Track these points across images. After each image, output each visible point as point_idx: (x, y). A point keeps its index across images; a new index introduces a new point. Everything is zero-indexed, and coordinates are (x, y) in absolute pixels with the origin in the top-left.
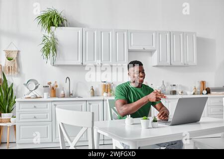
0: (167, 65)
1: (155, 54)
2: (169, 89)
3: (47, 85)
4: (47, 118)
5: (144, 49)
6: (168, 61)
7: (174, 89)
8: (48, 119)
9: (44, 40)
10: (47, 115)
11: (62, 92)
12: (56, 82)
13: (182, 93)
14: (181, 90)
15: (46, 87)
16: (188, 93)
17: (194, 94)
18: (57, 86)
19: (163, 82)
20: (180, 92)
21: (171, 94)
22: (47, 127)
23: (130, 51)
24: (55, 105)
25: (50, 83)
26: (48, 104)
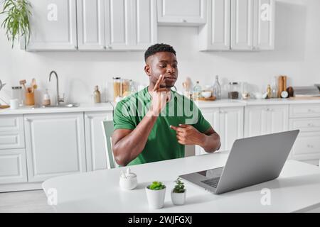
0: (224, 49)
1: (205, 30)
2: (227, 89)
3: (19, 85)
4: (17, 142)
5: (185, 21)
6: (226, 43)
7: (235, 89)
8: (18, 145)
9: (7, 5)
10: (16, 138)
11: (45, 97)
12: (33, 80)
13: (247, 96)
14: (246, 92)
15: (17, 88)
16: (258, 95)
17: (267, 98)
18: (35, 87)
19: (217, 78)
20: (244, 96)
21: (229, 97)
22: (18, 158)
23: (160, 25)
24: (30, 121)
25: (23, 82)
26: (18, 119)
